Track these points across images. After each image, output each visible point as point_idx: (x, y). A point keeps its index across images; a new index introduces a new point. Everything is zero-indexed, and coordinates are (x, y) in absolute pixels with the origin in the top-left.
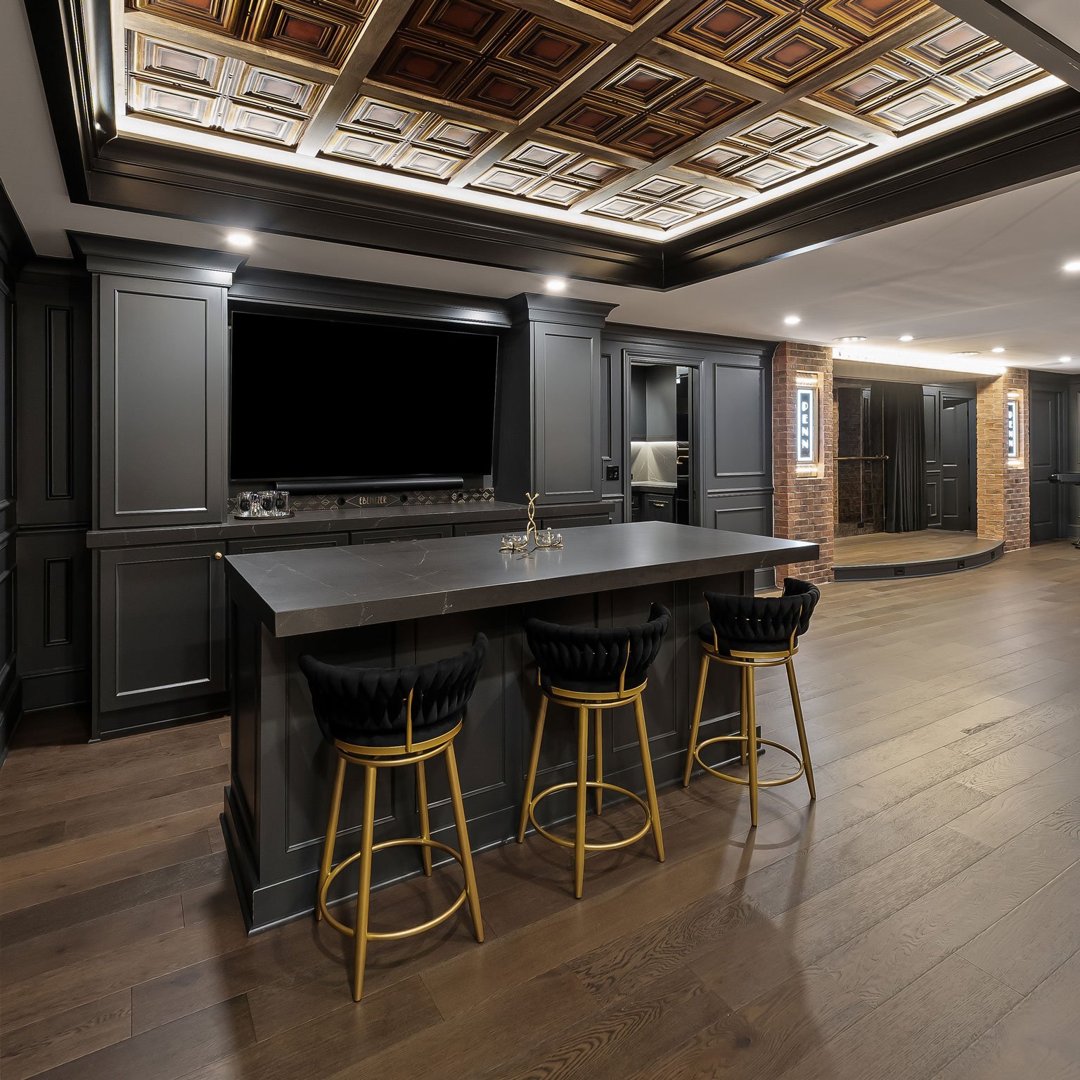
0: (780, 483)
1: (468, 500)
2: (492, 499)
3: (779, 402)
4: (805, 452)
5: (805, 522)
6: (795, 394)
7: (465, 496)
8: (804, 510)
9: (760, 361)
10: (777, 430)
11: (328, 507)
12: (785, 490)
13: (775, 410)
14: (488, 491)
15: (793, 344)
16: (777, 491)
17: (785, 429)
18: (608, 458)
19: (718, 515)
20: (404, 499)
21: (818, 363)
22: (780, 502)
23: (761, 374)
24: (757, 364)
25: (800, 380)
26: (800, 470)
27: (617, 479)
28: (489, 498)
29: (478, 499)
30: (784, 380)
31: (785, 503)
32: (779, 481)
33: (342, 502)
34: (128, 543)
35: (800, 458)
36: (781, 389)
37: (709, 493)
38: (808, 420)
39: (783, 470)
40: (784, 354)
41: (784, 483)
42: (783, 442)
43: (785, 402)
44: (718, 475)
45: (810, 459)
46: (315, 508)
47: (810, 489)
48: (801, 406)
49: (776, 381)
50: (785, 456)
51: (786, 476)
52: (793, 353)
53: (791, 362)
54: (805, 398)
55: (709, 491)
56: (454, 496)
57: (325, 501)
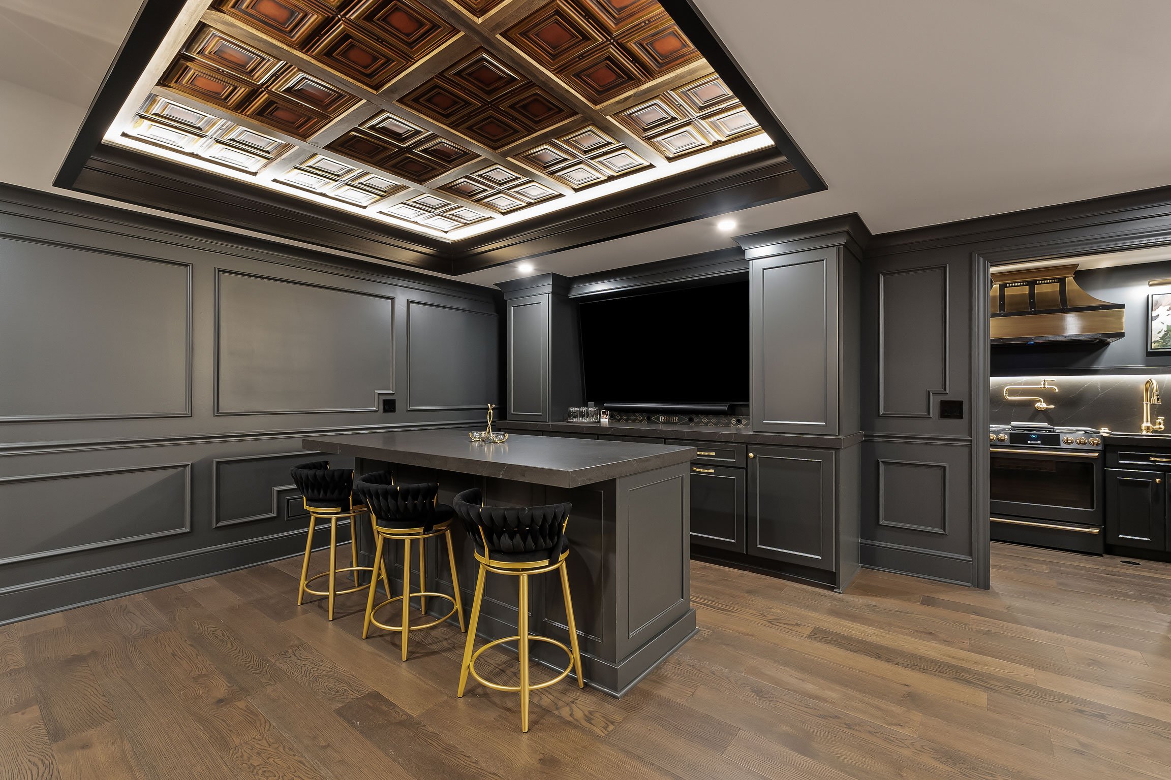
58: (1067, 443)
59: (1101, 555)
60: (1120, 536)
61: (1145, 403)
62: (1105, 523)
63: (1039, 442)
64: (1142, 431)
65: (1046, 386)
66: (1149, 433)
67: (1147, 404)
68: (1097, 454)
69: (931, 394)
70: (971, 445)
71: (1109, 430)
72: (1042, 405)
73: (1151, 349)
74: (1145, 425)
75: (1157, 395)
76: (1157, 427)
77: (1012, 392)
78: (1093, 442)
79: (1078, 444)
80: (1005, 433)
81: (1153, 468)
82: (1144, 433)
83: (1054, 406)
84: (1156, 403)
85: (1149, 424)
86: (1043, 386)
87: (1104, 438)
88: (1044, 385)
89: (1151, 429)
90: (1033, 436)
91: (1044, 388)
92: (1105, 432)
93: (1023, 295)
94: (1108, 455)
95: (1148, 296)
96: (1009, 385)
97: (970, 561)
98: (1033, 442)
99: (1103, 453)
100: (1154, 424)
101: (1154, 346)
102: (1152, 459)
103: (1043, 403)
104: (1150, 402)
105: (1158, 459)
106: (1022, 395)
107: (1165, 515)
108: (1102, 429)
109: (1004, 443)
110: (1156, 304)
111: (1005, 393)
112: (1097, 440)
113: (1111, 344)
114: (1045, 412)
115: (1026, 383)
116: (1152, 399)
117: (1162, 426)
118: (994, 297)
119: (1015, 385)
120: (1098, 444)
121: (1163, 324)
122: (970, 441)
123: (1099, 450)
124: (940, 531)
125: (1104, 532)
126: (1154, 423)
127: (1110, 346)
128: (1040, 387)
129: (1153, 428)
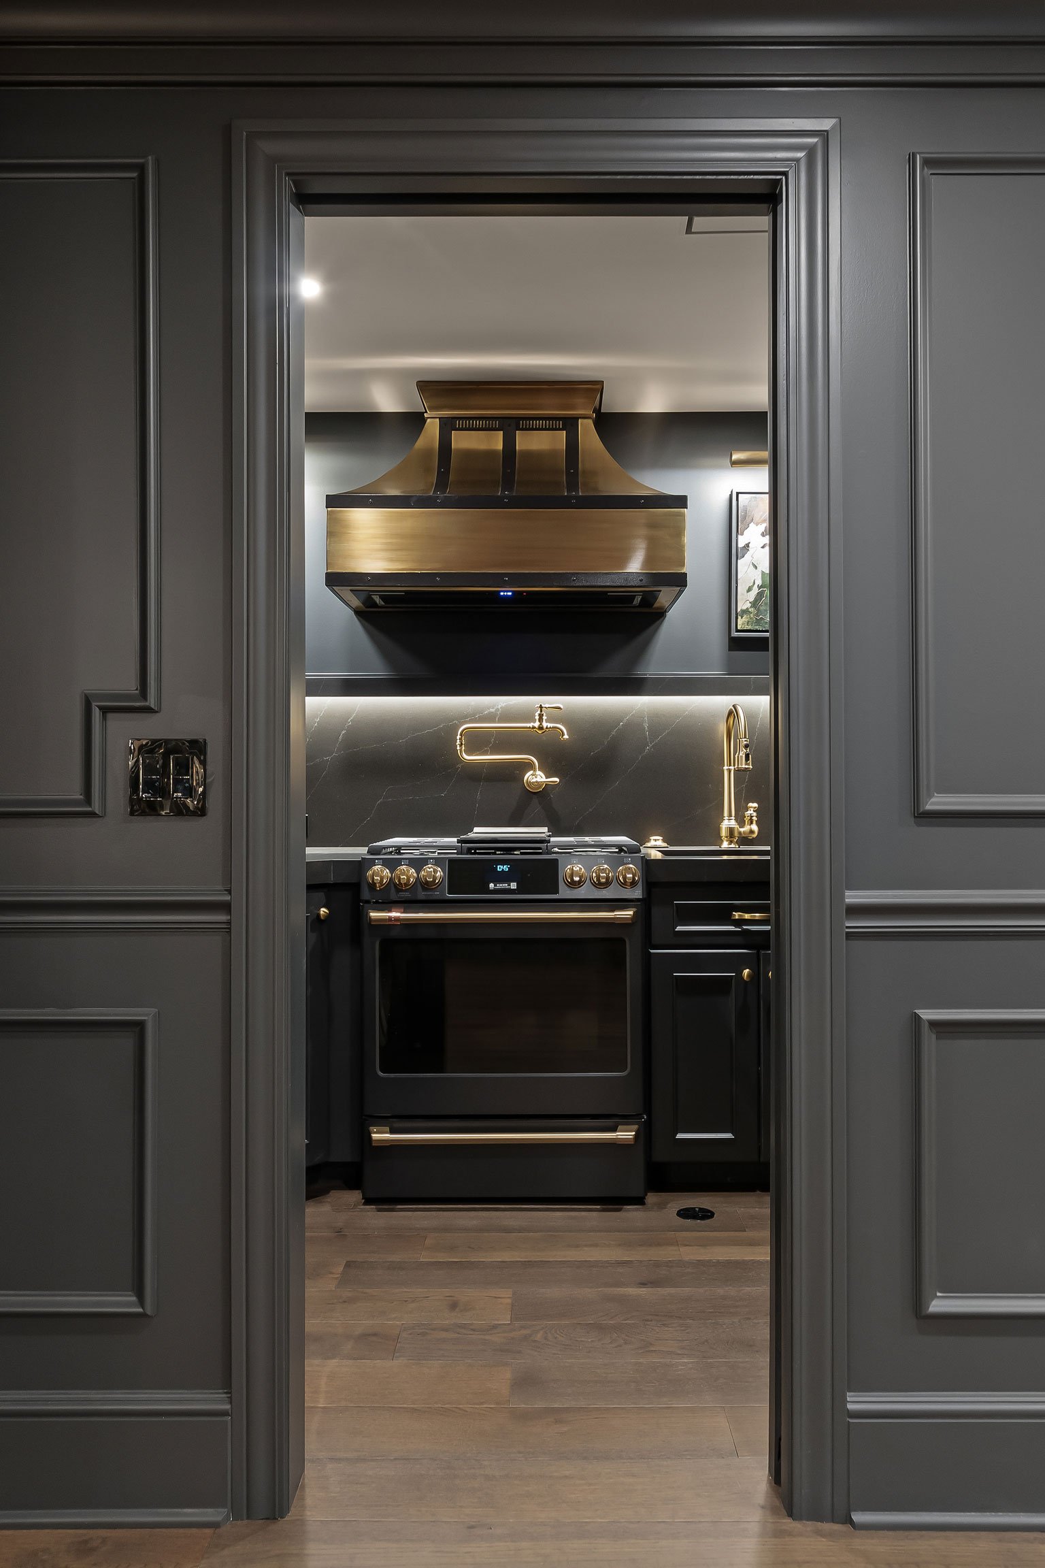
58: (573, 885)
59: (640, 1201)
60: (679, 1136)
61: (726, 768)
62: (648, 1106)
63: (514, 886)
64: (719, 840)
65: (545, 724)
66: (733, 846)
67: (729, 771)
68: (628, 913)
69: (96, 714)
70: (229, 923)
71: (664, 841)
72: (537, 777)
73: (737, 631)
74: (728, 823)
75: (746, 746)
76: (746, 828)
77: (477, 742)
78: (625, 878)
79: (594, 885)
80: (438, 862)
81: (739, 940)
82: (725, 845)
83: (557, 780)
84: (744, 766)
85: (733, 823)
86: (537, 724)
87: (647, 864)
88: (541, 719)
89: (736, 834)
90: (500, 868)
91: (541, 728)
92: (655, 847)
93: (490, 454)
94: (655, 911)
95: (731, 496)
96: (471, 721)
97: (223, 1413)
98: (500, 886)
99: (645, 906)
100: (742, 824)
101: (742, 623)
102: (737, 915)
103: (538, 773)
104: (734, 766)
105: (747, 916)
106: (496, 749)
107: (759, 1064)
108: (652, 838)
109: (437, 894)
110: (745, 517)
111: (458, 742)
112: (631, 870)
113: (669, 614)
114: (543, 794)
115: (507, 716)
116: (736, 756)
117: (755, 827)
118: (427, 453)
119: (482, 720)
120: (633, 883)
121: (756, 567)
122: (226, 907)
123: (638, 900)
124: (122, 1302)
125: (646, 1135)
126: (741, 821)
127: (667, 618)
128: (531, 725)
129: (740, 833)
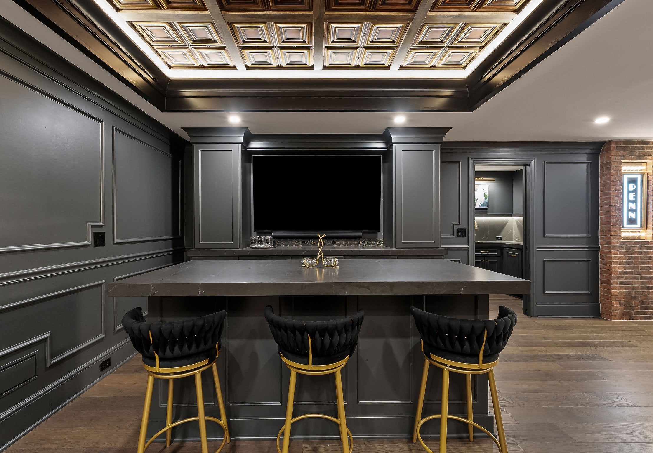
0: (605, 243)
1: (368, 244)
2: (382, 245)
3: (604, 185)
4: (632, 221)
5: (631, 273)
6: (621, 179)
7: (367, 243)
8: (629, 263)
9: (587, 157)
10: (603, 205)
11: (297, 245)
12: (609, 249)
13: (602, 191)
14: (380, 241)
15: (618, 142)
16: (602, 249)
17: (610, 204)
18: (457, 223)
19: (546, 263)
20: (334, 243)
21: (646, 154)
22: (605, 257)
23: (588, 166)
24: (585, 159)
25: (625, 168)
26: (625, 234)
27: (465, 236)
28: (380, 244)
29: (374, 244)
30: (609, 169)
31: (609, 258)
32: (604, 242)
33: (303, 243)
34: (201, 255)
35: (625, 225)
36: (606, 175)
37: (538, 248)
38: (636, 197)
39: (608, 234)
40: (609, 149)
41: (609, 243)
42: (608, 213)
43: (610, 184)
44: (546, 236)
45: (638, 226)
46: (292, 245)
47: (636, 248)
48: (627, 187)
49: (602, 170)
50: (610, 224)
51: (610, 238)
52: (617, 148)
53: (615, 155)
54: (633, 181)
55: (537, 246)
56: (361, 242)
57: (296, 242)
